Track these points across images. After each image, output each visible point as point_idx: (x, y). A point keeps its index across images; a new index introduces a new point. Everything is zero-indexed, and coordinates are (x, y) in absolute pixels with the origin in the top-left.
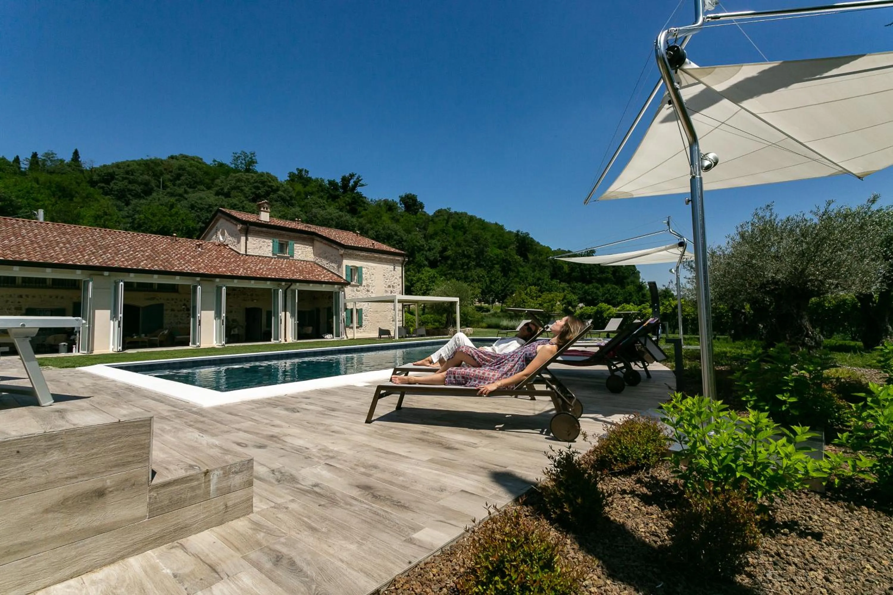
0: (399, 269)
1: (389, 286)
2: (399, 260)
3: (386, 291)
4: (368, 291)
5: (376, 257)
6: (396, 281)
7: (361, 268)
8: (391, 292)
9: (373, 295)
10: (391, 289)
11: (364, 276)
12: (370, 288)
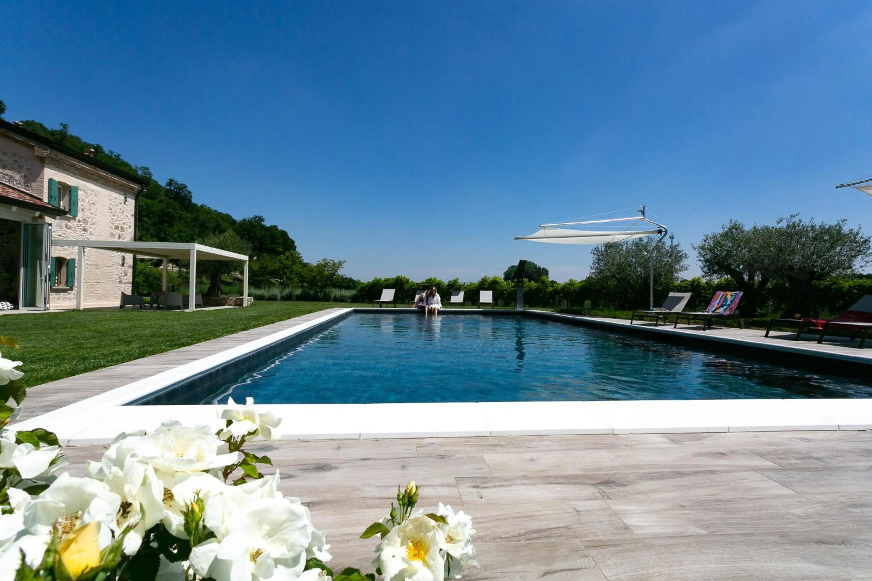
0: (131, 202)
1: (117, 227)
2: (132, 189)
3: (112, 235)
4: (85, 230)
5: (101, 177)
6: (127, 220)
7: (77, 188)
8: (120, 237)
9: (93, 238)
10: (119, 232)
11: (80, 203)
12: (87, 227)
